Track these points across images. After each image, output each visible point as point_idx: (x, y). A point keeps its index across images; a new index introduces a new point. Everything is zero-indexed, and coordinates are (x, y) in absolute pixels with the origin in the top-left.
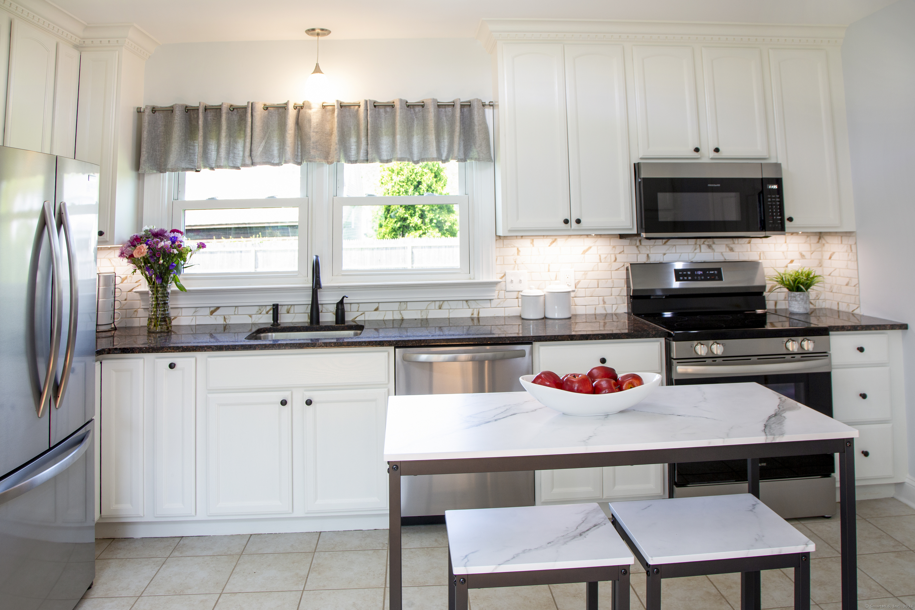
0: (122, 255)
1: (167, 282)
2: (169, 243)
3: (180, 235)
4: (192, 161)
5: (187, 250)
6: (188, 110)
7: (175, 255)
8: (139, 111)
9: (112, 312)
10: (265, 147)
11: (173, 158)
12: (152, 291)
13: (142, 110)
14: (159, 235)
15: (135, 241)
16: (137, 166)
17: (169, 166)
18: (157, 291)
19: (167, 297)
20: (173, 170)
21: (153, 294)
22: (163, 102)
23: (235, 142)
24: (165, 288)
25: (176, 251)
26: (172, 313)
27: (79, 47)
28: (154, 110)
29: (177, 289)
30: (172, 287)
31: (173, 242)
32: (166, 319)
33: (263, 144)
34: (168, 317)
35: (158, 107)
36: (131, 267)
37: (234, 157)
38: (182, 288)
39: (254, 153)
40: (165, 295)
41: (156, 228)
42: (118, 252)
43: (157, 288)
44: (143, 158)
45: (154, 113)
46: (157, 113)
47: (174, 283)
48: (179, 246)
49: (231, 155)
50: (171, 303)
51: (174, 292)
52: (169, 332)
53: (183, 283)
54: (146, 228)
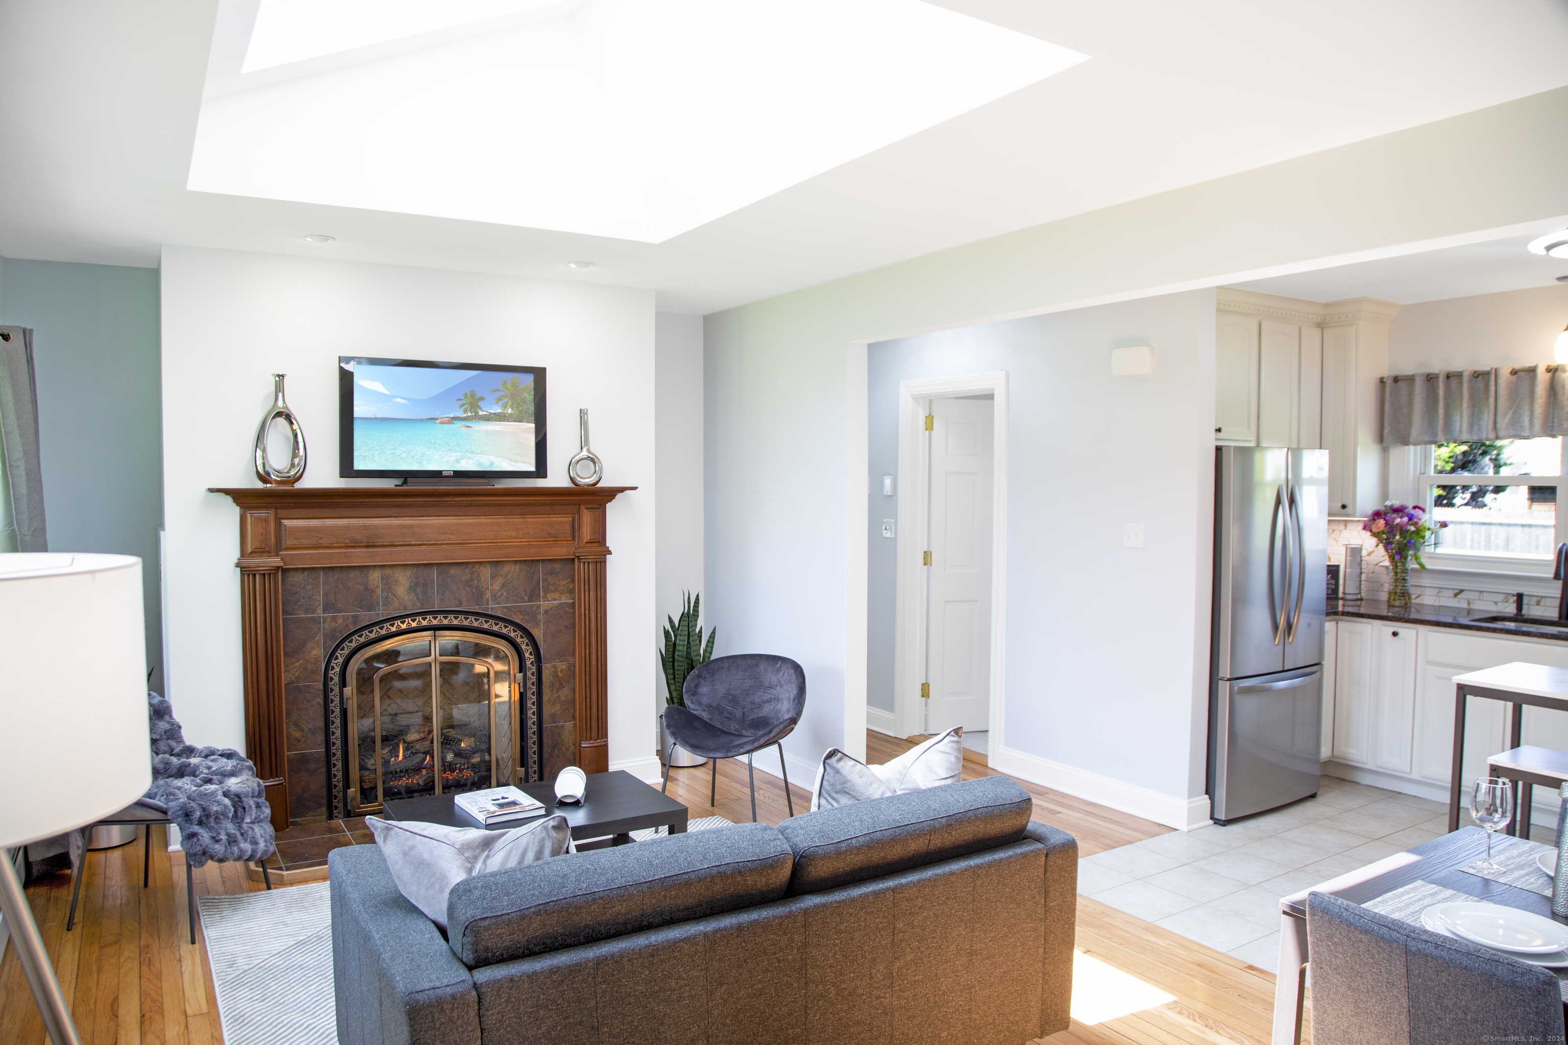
0: (1364, 528)
1: (1406, 558)
2: (1405, 519)
3: (1420, 512)
4: (1434, 434)
5: (1424, 528)
6: (1431, 378)
7: (1413, 532)
8: (1382, 381)
9: (1358, 583)
10: (1512, 418)
11: (1415, 431)
12: (1393, 566)
13: (1385, 380)
14: (1399, 510)
15: (1377, 515)
16: (1381, 439)
17: (1411, 440)
18: (1397, 567)
19: (1406, 573)
20: (1415, 444)
21: (1393, 569)
22: (1406, 369)
23: (1481, 412)
24: (1404, 564)
25: (1412, 528)
26: (1413, 592)
27: (1321, 326)
28: (1396, 379)
29: (1417, 566)
30: (1412, 565)
31: (1410, 519)
32: (1405, 594)
33: (1510, 415)
34: (1407, 593)
35: (1400, 376)
36: (1374, 541)
37: (1479, 429)
38: (1422, 566)
39: (1499, 426)
40: (1405, 571)
41: (1396, 503)
42: (1361, 526)
43: (1396, 563)
44: (1386, 431)
45: (1396, 383)
46: (1400, 383)
47: (1414, 561)
48: (1416, 523)
49: (1476, 427)
50: (1411, 581)
51: (1413, 570)
52: (1406, 607)
53: (1424, 560)
54: (1388, 503)
